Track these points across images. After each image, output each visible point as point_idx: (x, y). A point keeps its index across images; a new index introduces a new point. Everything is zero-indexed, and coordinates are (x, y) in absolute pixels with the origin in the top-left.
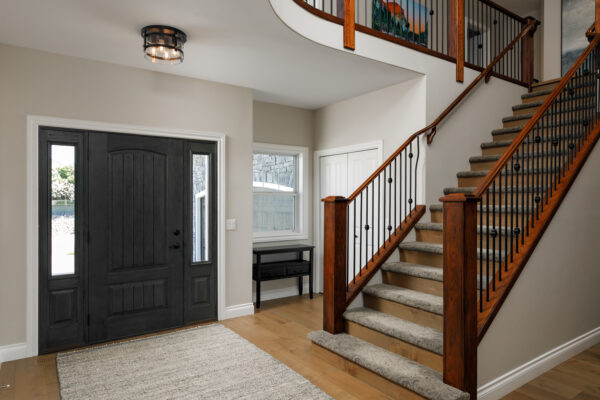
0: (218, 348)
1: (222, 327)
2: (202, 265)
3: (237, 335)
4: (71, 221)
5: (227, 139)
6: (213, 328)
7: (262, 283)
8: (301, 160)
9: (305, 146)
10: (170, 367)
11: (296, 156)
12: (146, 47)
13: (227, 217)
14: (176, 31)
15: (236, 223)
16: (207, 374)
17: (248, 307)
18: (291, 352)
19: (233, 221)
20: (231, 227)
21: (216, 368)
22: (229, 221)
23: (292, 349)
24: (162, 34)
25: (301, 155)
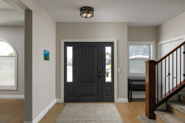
0: (107, 112)
1: (114, 105)
2: (108, 83)
3: (117, 109)
4: (72, 67)
5: (118, 41)
6: (111, 105)
7: (132, 92)
8: (152, 46)
9: (154, 41)
10: (89, 115)
11: (150, 45)
12: (81, 15)
13: (118, 67)
14: (90, 8)
15: (121, 70)
16: (97, 120)
17: (126, 100)
18: (132, 121)
19: (120, 69)
20: (119, 71)
21: (101, 119)
22: (118, 69)
23: (132, 120)
24: (85, 9)
25: (152, 44)
